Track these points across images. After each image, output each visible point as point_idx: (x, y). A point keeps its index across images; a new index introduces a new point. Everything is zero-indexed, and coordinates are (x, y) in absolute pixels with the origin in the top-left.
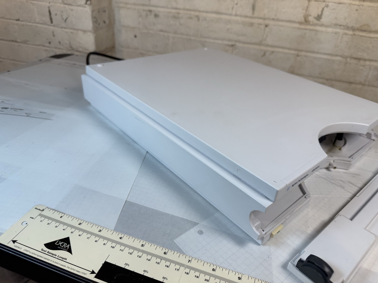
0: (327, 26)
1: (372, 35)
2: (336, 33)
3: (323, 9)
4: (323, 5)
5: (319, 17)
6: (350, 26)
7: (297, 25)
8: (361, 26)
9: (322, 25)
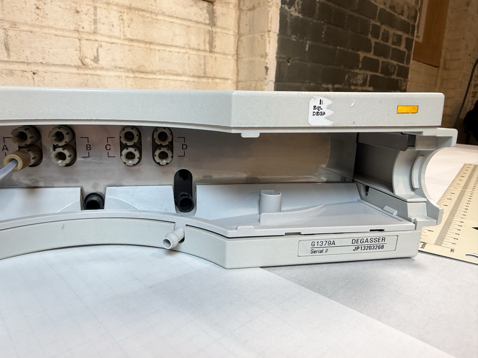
0: (107, 70)
1: (150, 76)
2: (119, 77)
3: (98, 50)
4: (96, 44)
5: (96, 59)
6: (129, 68)
7: (75, 71)
8: (139, 67)
9: (102, 69)
